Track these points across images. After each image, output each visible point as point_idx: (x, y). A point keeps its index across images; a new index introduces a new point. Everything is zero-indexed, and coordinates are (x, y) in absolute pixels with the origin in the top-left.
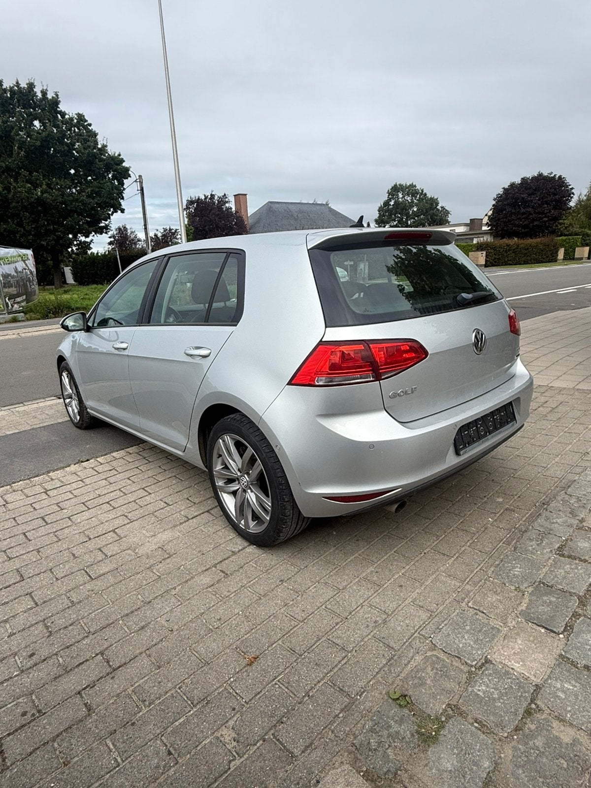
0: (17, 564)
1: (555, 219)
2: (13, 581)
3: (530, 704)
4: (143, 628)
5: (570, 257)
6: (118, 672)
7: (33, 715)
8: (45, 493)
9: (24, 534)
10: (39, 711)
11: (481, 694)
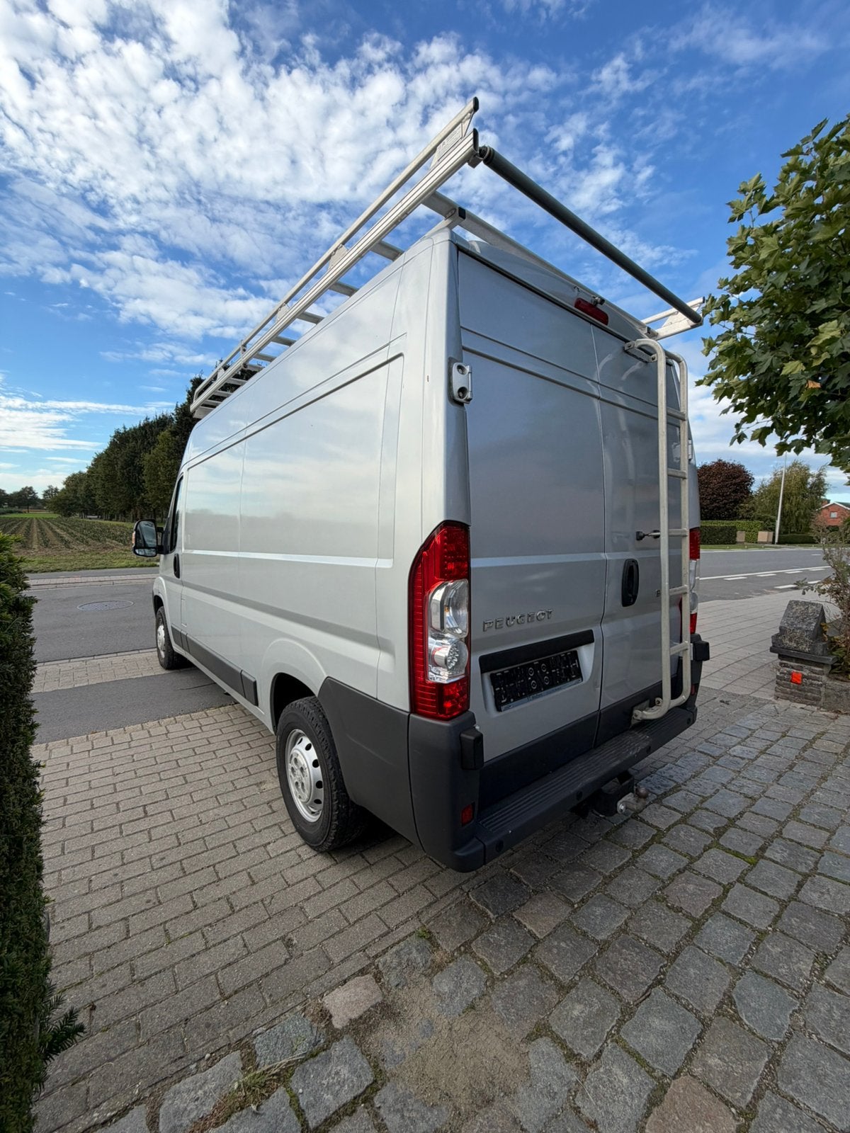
0: (165, 785)
1: (736, 502)
2: (161, 799)
3: (527, 954)
4: (249, 851)
5: (752, 540)
6: (222, 882)
7: (154, 903)
8: (200, 727)
9: (177, 761)
10: (159, 902)
11: (492, 940)
